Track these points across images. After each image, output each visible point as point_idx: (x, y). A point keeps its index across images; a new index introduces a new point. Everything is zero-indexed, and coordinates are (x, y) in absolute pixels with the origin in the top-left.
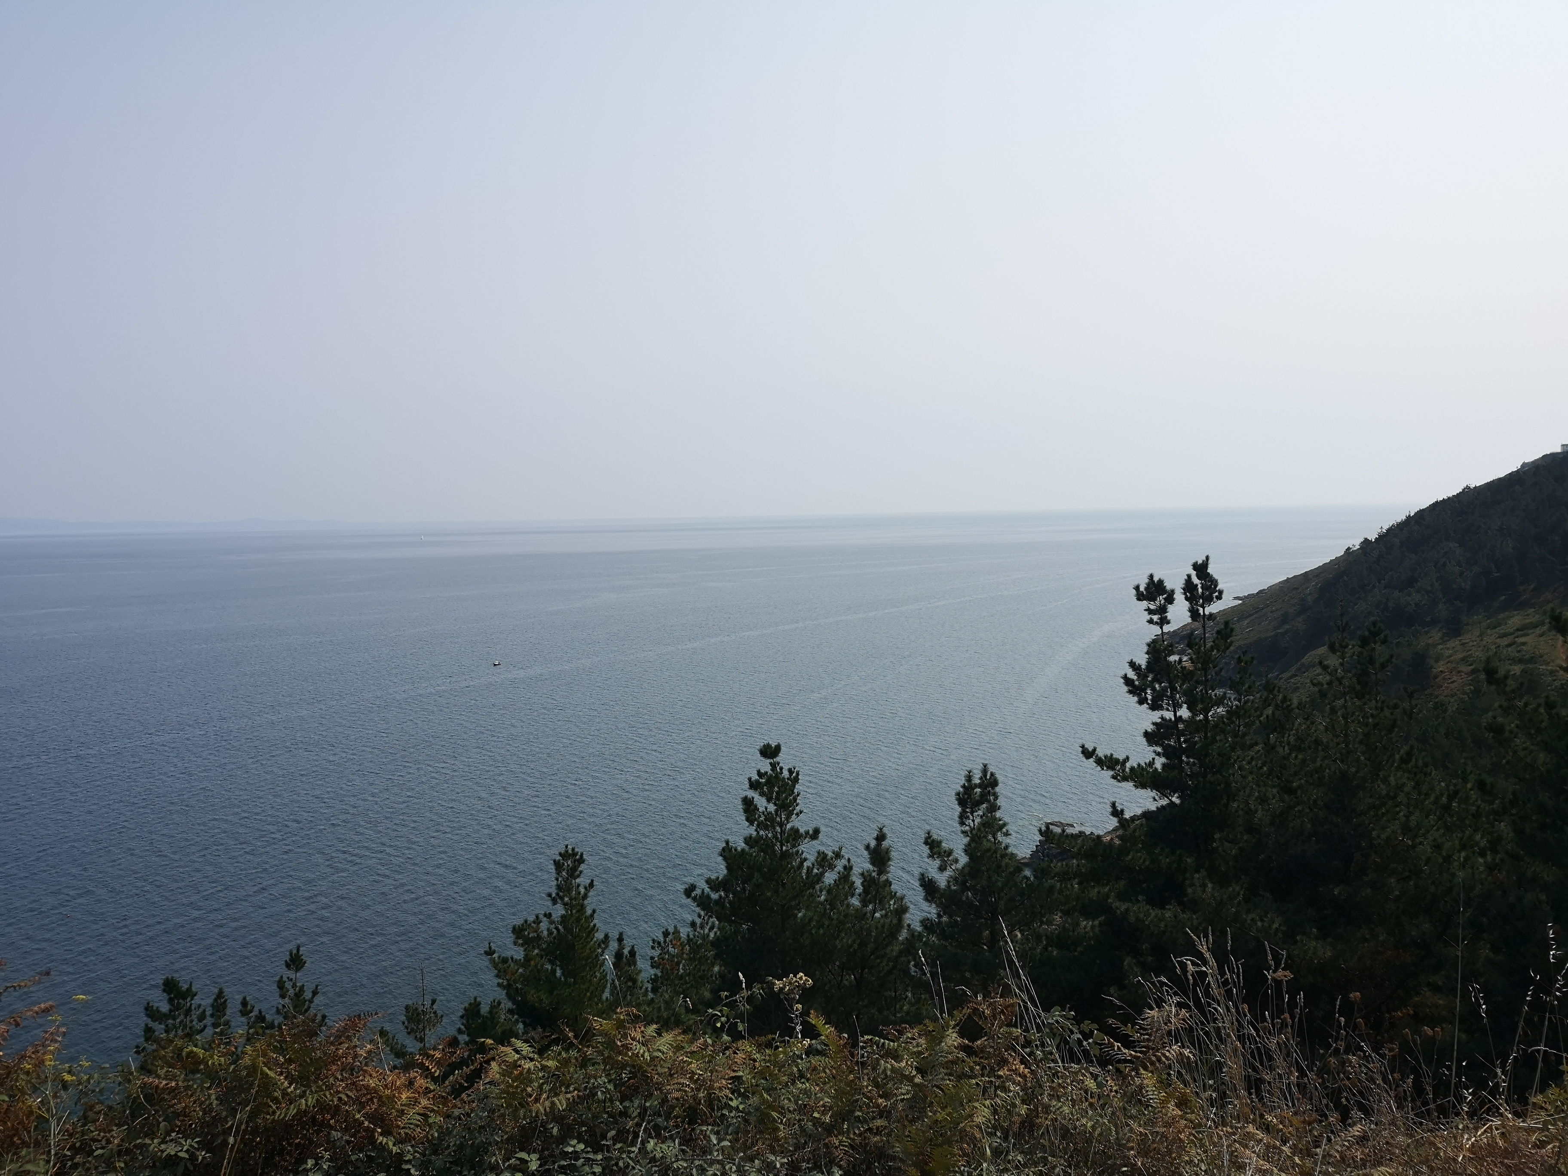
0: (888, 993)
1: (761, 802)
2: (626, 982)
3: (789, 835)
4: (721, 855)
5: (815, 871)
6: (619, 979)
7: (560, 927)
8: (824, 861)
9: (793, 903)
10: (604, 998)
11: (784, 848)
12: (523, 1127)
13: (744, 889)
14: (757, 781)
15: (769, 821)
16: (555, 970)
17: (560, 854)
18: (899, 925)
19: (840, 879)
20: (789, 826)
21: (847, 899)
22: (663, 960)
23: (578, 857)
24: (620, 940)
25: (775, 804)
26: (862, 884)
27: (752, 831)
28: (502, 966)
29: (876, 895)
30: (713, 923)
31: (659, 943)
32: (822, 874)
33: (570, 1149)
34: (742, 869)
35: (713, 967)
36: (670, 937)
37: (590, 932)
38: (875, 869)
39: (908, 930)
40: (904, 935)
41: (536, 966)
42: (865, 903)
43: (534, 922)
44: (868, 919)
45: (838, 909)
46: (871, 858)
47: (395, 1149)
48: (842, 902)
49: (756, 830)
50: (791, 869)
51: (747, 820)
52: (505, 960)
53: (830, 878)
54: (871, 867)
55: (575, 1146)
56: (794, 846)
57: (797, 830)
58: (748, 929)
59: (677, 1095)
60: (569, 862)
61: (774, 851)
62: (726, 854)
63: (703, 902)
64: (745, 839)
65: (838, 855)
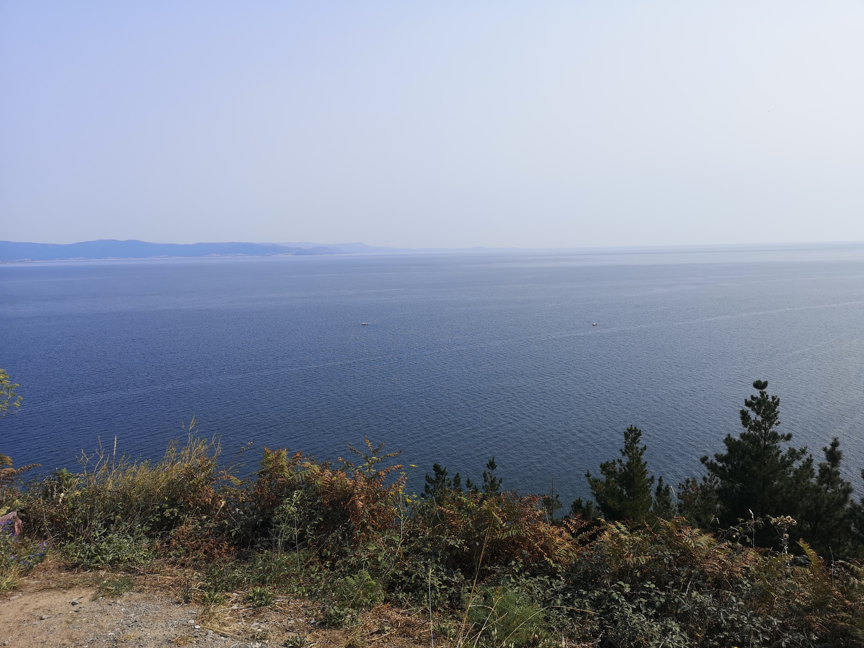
0: (834, 540)
1: (752, 415)
2: (663, 504)
3: (770, 436)
4: (725, 442)
5: (787, 459)
6: (659, 501)
7: (626, 468)
8: (793, 454)
9: (771, 476)
10: (650, 511)
11: (767, 443)
12: (620, 569)
13: (739, 464)
14: (750, 402)
15: (758, 426)
16: (623, 491)
17: (628, 429)
18: (845, 499)
19: (804, 466)
20: (771, 430)
21: (808, 478)
22: (686, 495)
23: (638, 432)
24: (660, 480)
25: (762, 417)
26: (820, 471)
27: (746, 430)
28: (594, 483)
29: (829, 479)
30: (717, 480)
31: (683, 486)
32: (792, 461)
33: (647, 586)
34: (738, 452)
35: (716, 504)
36: (691, 483)
37: (643, 474)
38: (830, 463)
39: (851, 504)
40: (848, 506)
41: (612, 486)
42: (820, 482)
43: (612, 463)
44: (822, 492)
45: (802, 484)
46: (827, 456)
47: (553, 565)
48: (804, 480)
49: (748, 430)
50: (770, 456)
51: (743, 423)
52: (596, 481)
53: (797, 465)
54: (827, 462)
55: (649, 585)
56: (773, 443)
57: (776, 434)
58: (740, 487)
59: (710, 570)
60: (633, 434)
61: (760, 444)
62: (728, 442)
63: (712, 467)
64: (741, 434)
65: (803, 452)
